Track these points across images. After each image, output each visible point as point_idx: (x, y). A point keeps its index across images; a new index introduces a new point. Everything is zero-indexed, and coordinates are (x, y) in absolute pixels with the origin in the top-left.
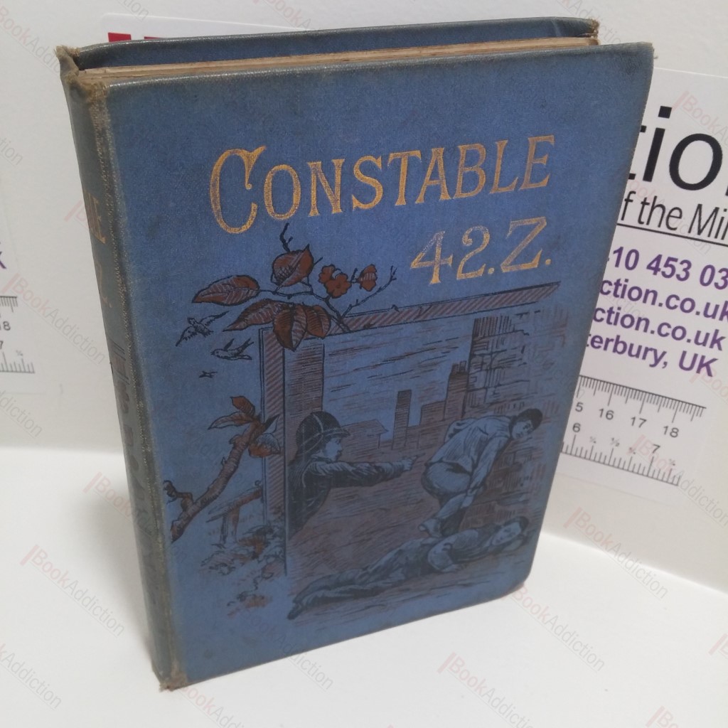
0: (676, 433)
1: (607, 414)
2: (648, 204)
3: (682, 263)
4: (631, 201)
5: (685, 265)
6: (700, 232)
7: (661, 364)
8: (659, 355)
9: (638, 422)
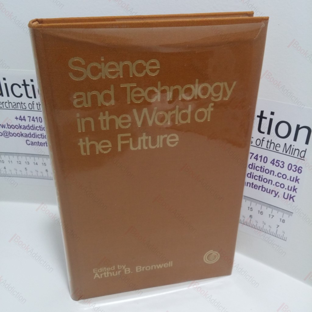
0: (284, 221)
1: (261, 213)
2: (269, 142)
3: (282, 162)
4: (264, 141)
5: (283, 163)
6: (286, 152)
7: (277, 196)
8: (276, 193)
9: (271, 216)
